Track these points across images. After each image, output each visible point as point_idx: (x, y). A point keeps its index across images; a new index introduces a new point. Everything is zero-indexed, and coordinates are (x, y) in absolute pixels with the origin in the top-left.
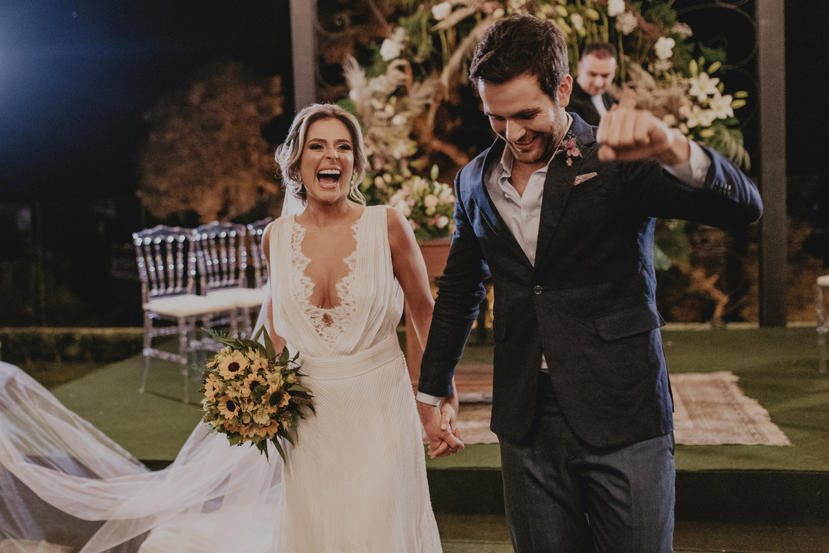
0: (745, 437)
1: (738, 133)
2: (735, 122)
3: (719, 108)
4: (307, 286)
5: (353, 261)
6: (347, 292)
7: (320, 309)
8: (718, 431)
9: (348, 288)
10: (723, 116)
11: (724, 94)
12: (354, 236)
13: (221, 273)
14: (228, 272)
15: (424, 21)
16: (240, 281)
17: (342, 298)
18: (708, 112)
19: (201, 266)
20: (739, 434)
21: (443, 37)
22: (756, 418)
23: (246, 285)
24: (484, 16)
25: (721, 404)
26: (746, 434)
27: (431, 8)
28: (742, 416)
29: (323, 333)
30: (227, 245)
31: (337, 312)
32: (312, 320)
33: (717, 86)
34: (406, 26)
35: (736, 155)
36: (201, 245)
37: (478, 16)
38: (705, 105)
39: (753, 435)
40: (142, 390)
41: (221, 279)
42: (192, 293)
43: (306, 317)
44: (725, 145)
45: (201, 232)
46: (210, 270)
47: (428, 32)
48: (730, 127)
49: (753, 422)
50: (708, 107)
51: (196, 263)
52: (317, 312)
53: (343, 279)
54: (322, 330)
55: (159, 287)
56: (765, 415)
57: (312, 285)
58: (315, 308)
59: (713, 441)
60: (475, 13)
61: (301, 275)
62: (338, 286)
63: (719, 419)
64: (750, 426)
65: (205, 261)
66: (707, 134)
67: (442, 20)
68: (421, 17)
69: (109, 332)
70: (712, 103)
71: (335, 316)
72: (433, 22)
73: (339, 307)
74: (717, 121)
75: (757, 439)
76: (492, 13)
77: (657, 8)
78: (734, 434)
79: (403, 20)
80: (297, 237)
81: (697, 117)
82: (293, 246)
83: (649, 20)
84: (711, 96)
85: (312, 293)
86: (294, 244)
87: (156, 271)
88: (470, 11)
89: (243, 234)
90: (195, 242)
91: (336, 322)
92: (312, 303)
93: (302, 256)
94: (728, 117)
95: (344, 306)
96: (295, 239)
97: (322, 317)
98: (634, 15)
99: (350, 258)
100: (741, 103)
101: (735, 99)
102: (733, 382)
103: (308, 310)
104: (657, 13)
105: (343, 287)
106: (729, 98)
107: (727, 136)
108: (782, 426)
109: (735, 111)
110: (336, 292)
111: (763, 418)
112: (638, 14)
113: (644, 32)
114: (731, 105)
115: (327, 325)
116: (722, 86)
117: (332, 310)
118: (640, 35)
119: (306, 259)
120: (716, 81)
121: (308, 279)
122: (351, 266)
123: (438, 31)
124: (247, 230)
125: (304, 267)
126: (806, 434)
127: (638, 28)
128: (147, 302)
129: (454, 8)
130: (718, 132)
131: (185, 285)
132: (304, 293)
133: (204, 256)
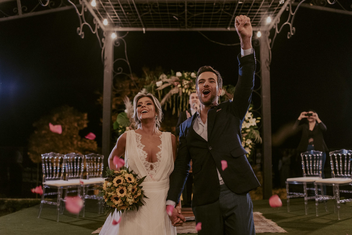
0: (271, 230)
1: (257, 131)
2: (256, 127)
3: (252, 123)
4: (145, 154)
5: (161, 147)
6: (161, 157)
7: (149, 163)
8: (261, 229)
9: (161, 155)
10: (253, 125)
11: (253, 118)
12: (160, 139)
13: (73, 172)
14: (77, 172)
15: (153, 87)
16: (80, 176)
17: (159, 159)
18: (248, 124)
19: (67, 169)
20: (269, 230)
21: (159, 93)
22: (273, 225)
23: (83, 178)
24: (174, 86)
25: (259, 221)
26: (271, 229)
27: (156, 82)
28: (267, 224)
29: (149, 173)
30: (77, 162)
31: (156, 164)
32: (146, 167)
33: (251, 115)
34: (146, 88)
35: (257, 138)
36: (67, 161)
37: (172, 86)
38: (247, 121)
39: (273, 230)
40: (39, 217)
41: (74, 175)
42: (62, 179)
43: (144, 166)
44: (254, 135)
45: (67, 156)
46: (70, 171)
47: (154, 91)
48: (255, 129)
49: (272, 226)
50: (248, 122)
51: (65, 167)
52: (148, 164)
53: (159, 152)
54: (149, 171)
55: (49, 176)
56: (276, 224)
57: (147, 154)
58: (147, 162)
59: (261, 232)
60: (171, 85)
61: (142, 150)
62: (157, 154)
63: (260, 225)
64: (271, 227)
65: (68, 167)
66: (248, 131)
67: (159, 87)
68: (152, 85)
69: (20, 200)
70: (250, 121)
71: (155, 166)
72: (156, 87)
73: (157, 162)
74: (251, 127)
75: (275, 231)
76: (177, 86)
77: (232, 88)
78: (267, 230)
79: (145, 86)
80: (138, 138)
81: (245, 125)
82: (137, 141)
83: (229, 92)
84: (249, 118)
85: (147, 157)
86: (137, 140)
87: (49, 169)
88: (170, 84)
89: (83, 158)
90: (65, 159)
91: (155, 168)
92: (146, 161)
93: (141, 144)
94: (255, 125)
95: (159, 162)
96: (137, 139)
97: (150, 166)
98: (224, 90)
99: (160, 146)
100: (258, 121)
101: (257, 120)
102: (261, 215)
103: (145, 163)
104: (231, 90)
105: (159, 155)
106: (255, 119)
107: (254, 132)
108: (282, 227)
109: (257, 124)
110: (156, 156)
111: (275, 225)
112: (225, 89)
113: (227, 96)
114: (255, 121)
115: (151, 170)
116: (252, 115)
117: (154, 163)
118: (226, 97)
119: (143, 145)
120: (251, 113)
121: (145, 152)
122: (160, 148)
123: (157, 90)
124: (85, 157)
125: (142, 148)
126: (291, 229)
127: (225, 95)
128: (44, 182)
129: (163, 83)
130: (251, 131)
131: (60, 176)
132: (144, 157)
133: (68, 165)
